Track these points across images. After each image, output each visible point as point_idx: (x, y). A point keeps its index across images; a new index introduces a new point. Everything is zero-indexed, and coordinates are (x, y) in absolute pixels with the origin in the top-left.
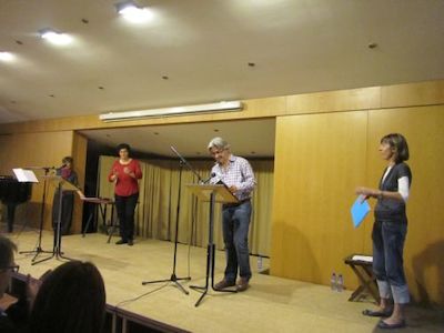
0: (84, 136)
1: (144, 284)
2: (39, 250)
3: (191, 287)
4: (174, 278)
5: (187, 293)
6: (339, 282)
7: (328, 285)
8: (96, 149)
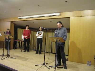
0: (13, 23)
1: (35, 66)
2: (3, 55)
3: (50, 66)
4: (44, 64)
5: (49, 69)
6: (90, 63)
7: (86, 64)
8: (16, 27)
